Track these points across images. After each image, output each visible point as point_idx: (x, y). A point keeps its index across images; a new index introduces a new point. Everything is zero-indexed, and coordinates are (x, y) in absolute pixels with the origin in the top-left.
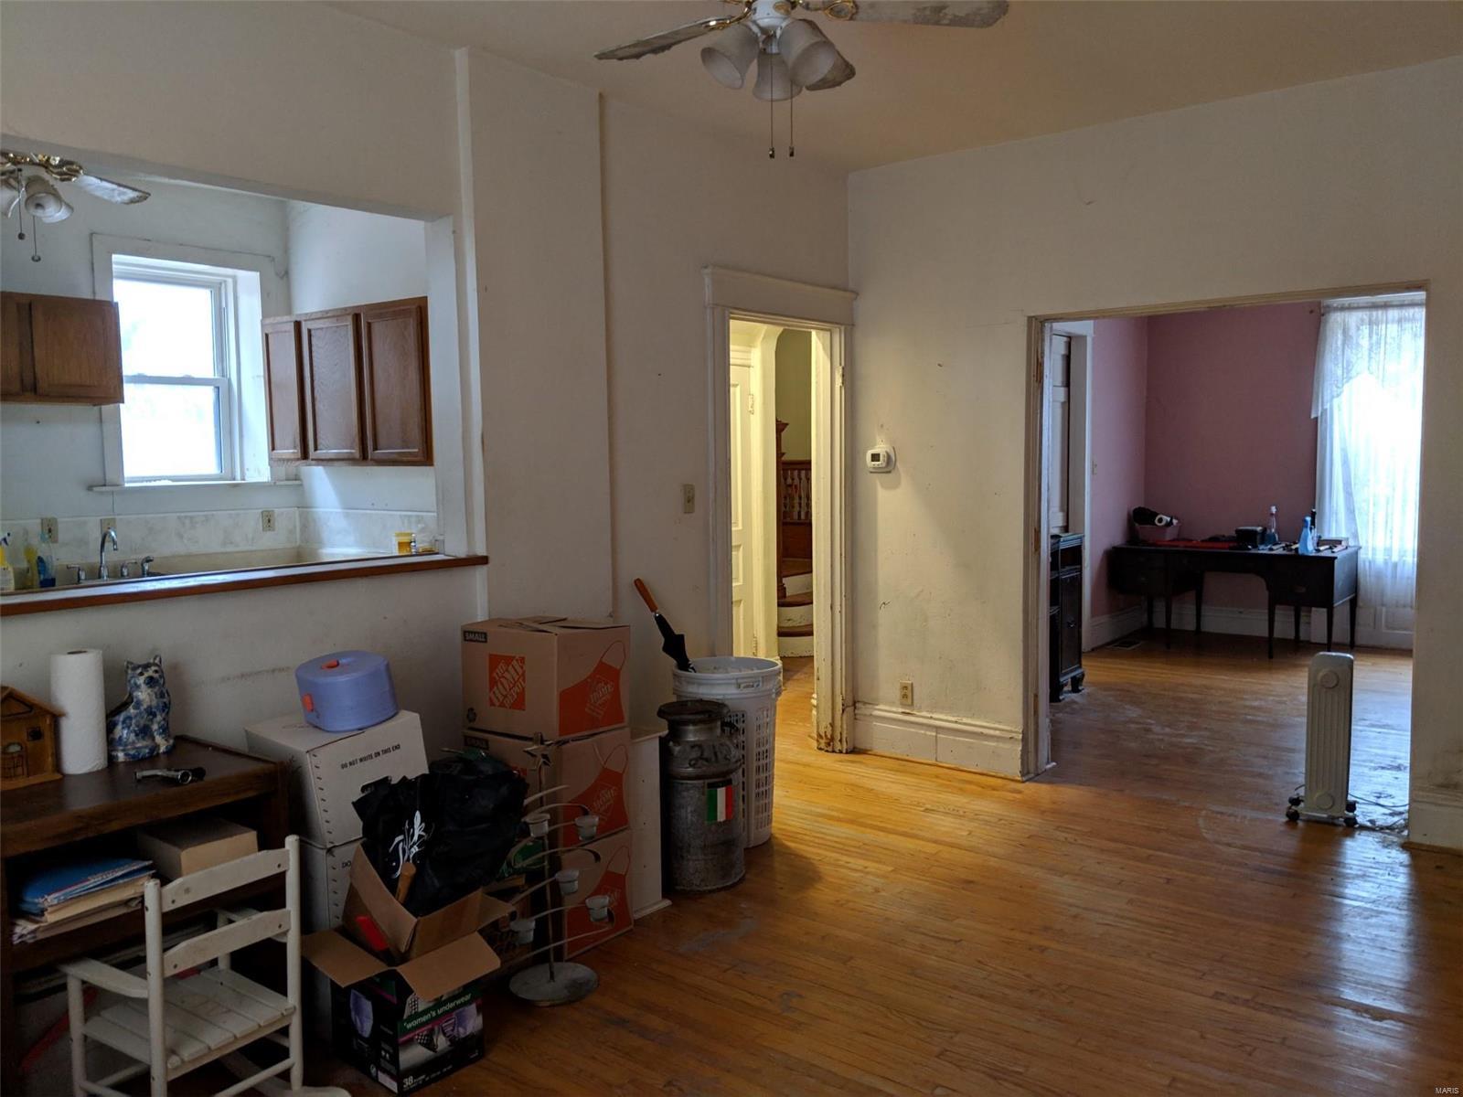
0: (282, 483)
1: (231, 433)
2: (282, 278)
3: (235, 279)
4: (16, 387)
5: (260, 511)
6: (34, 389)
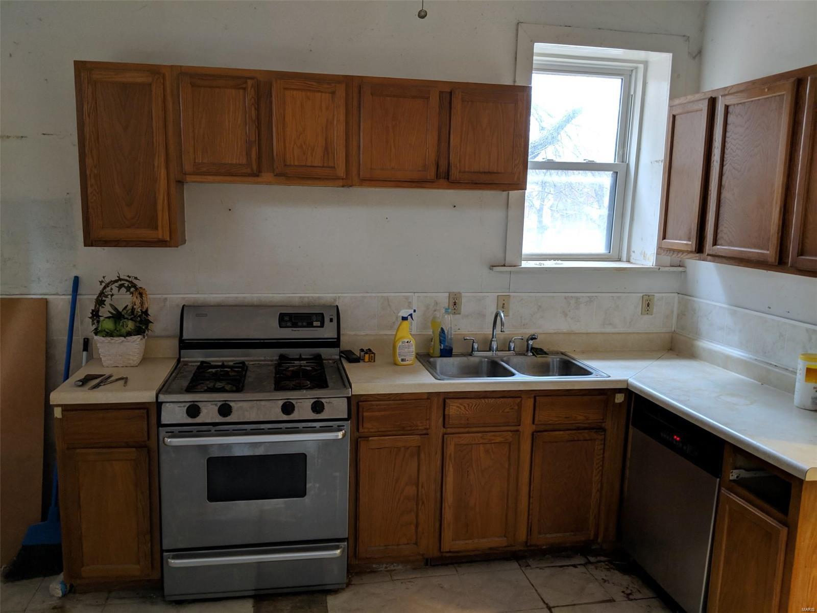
0: (667, 269)
1: (623, 216)
2: (694, 58)
3: (646, 63)
4: (431, 174)
5: (642, 295)
6: (447, 177)
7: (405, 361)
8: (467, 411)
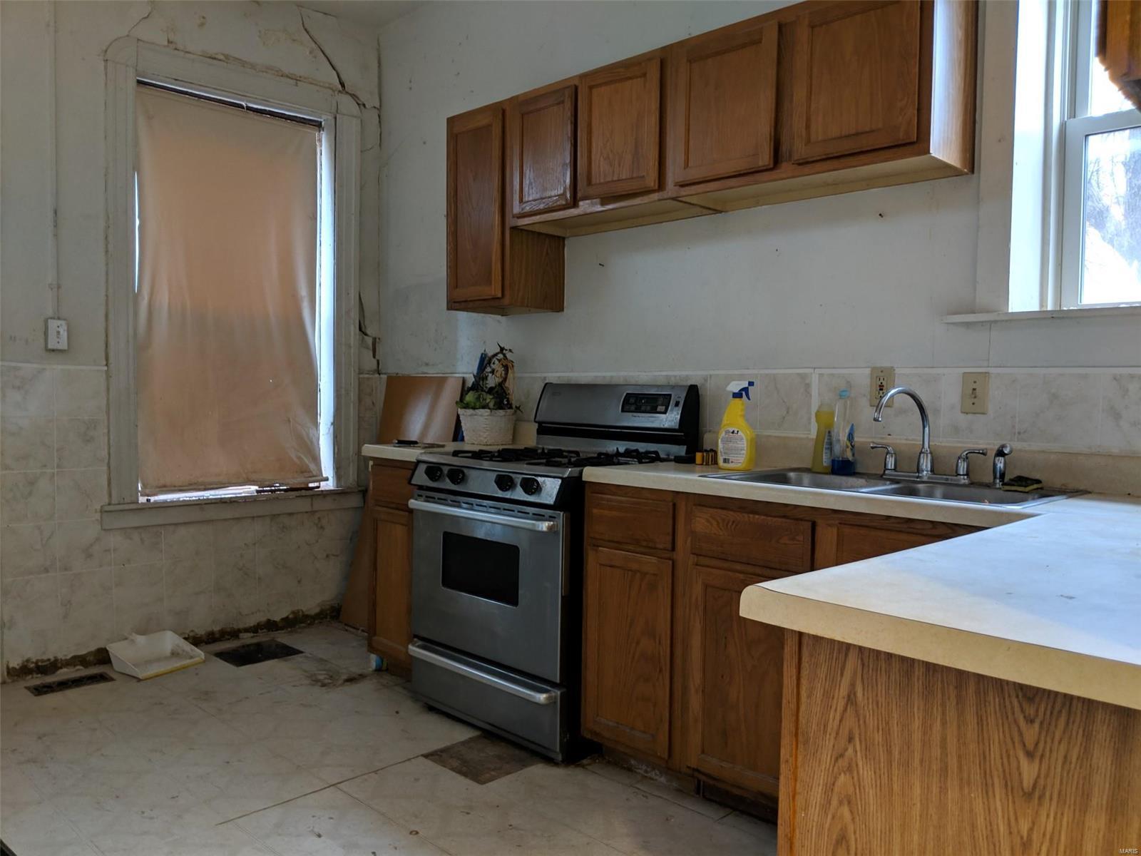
4: (765, 156)
7: (728, 462)
8: (721, 529)
